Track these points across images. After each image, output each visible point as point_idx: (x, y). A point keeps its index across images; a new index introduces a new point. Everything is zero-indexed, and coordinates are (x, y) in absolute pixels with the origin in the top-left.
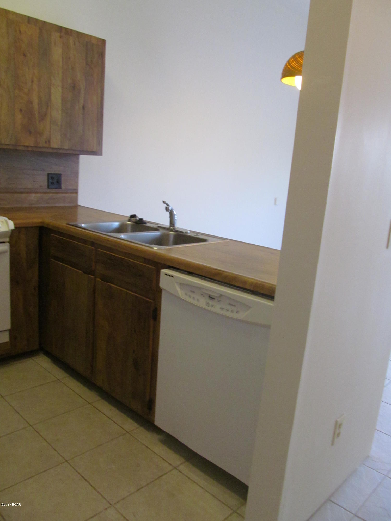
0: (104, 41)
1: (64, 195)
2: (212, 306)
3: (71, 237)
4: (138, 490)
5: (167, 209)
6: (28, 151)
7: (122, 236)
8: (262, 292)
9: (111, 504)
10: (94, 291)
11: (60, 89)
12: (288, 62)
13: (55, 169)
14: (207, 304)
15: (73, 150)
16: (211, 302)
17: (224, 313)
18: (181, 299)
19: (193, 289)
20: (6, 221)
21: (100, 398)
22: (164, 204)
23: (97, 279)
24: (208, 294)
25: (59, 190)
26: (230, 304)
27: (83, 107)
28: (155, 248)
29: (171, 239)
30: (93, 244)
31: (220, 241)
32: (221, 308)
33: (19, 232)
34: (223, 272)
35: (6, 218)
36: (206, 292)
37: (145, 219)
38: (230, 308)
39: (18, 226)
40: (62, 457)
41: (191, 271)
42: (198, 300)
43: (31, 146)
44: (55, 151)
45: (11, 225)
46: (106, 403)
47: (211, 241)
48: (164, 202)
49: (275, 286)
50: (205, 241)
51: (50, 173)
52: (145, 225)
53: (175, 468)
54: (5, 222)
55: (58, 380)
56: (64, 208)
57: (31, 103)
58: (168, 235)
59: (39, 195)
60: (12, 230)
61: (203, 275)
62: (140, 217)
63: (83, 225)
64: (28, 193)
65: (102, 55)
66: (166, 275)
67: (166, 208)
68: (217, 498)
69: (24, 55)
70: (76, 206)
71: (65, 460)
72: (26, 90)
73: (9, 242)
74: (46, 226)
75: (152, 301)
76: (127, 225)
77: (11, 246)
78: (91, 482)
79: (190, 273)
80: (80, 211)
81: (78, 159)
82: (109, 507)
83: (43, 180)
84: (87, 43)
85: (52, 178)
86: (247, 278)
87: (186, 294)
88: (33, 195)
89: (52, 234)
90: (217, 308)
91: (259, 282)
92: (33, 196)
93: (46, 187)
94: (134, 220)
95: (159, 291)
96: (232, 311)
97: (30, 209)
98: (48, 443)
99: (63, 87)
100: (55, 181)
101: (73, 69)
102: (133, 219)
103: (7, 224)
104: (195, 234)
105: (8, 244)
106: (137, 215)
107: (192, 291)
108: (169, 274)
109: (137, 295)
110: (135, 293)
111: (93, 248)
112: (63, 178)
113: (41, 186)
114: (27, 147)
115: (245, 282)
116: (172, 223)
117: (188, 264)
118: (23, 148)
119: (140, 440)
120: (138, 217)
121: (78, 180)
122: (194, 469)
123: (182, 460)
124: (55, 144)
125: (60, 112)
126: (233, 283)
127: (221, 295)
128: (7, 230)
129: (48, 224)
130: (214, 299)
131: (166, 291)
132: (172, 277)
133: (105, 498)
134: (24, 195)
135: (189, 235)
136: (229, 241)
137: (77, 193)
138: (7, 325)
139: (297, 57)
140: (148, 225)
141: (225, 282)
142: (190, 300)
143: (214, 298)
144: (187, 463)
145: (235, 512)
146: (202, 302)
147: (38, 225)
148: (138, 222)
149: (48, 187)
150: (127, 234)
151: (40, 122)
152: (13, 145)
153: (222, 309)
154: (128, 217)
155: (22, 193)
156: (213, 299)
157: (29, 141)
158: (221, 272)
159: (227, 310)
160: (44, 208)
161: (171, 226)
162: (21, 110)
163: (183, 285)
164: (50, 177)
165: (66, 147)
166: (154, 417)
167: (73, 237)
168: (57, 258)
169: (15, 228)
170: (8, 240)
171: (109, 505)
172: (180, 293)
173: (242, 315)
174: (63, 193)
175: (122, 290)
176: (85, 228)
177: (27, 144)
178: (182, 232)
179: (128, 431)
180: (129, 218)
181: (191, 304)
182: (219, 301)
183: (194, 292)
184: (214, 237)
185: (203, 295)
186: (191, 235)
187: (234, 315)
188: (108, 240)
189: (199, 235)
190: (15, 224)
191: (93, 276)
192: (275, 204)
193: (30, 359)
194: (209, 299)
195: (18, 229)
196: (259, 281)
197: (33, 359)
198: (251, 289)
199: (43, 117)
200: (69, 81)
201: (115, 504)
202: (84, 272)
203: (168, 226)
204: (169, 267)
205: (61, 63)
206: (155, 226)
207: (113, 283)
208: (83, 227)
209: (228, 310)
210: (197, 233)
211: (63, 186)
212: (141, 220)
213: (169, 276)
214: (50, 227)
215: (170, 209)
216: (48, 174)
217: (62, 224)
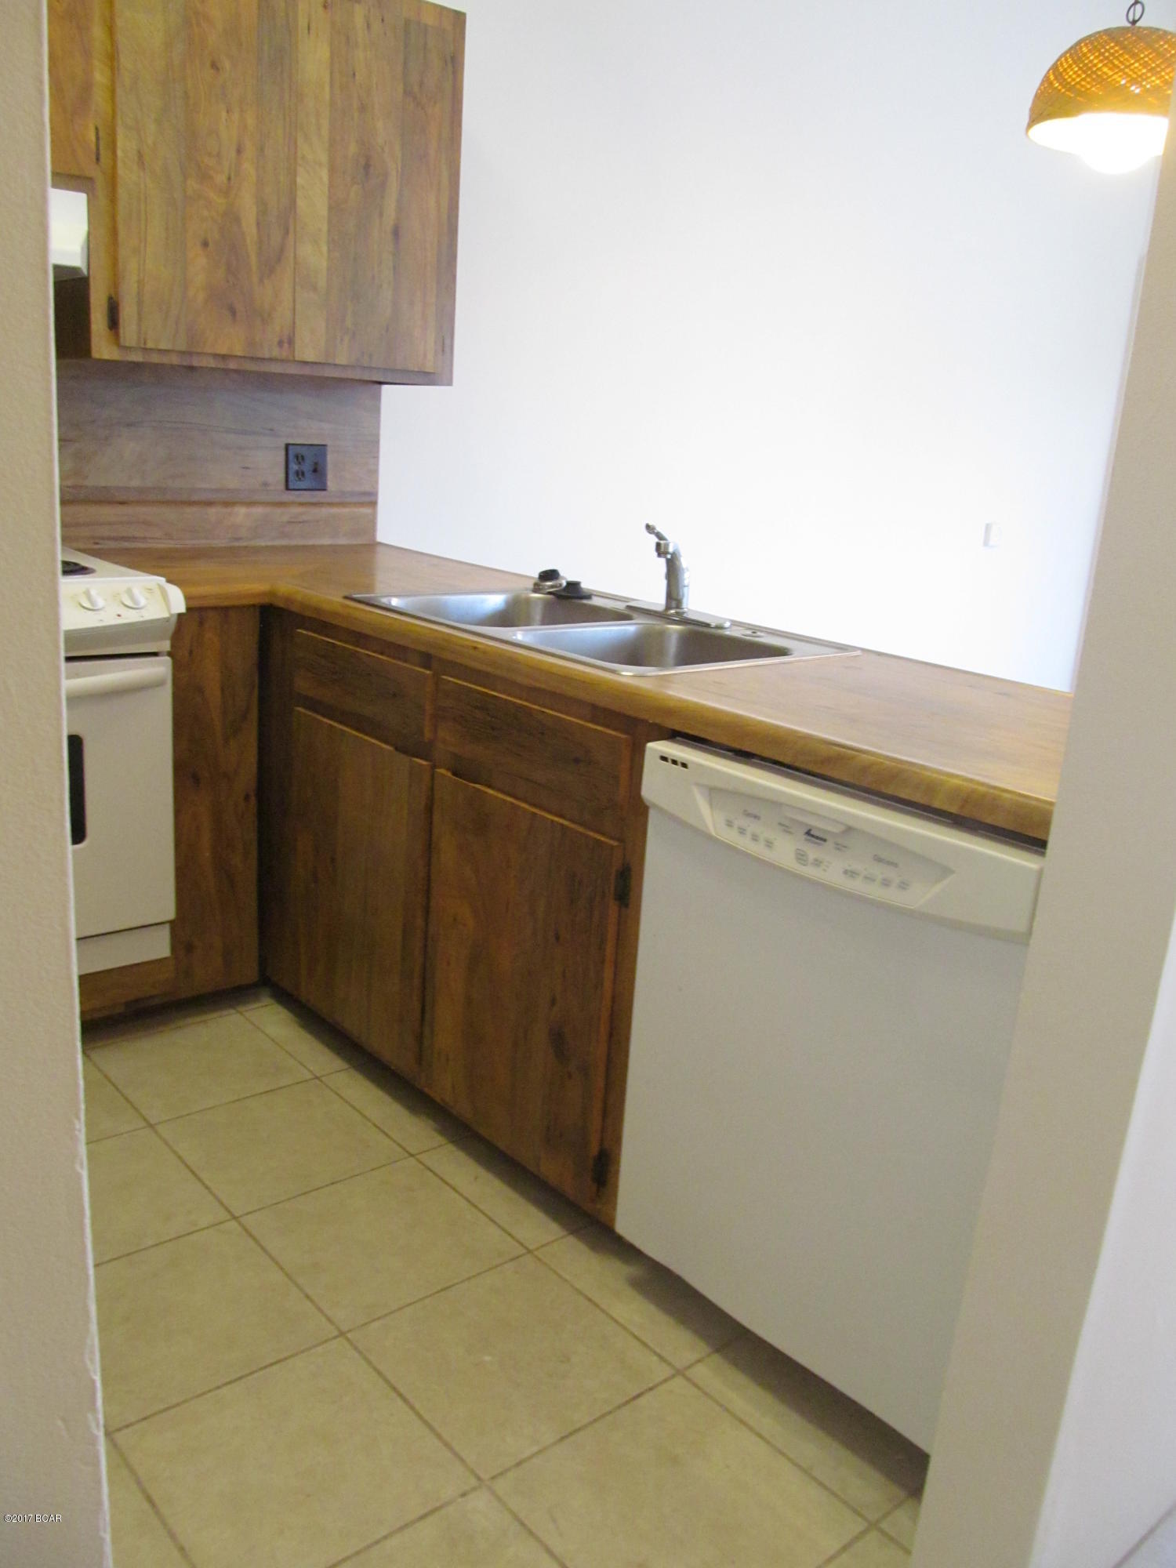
0: (459, 18)
1: (335, 510)
2: (817, 863)
3: (360, 638)
4: (562, 1439)
5: (662, 549)
6: (227, 371)
7: (519, 635)
8: (989, 820)
9: (479, 1479)
10: (429, 809)
11: (324, 174)
12: (1055, 68)
13: (308, 432)
14: (801, 857)
15: (364, 368)
16: (812, 851)
17: (856, 886)
18: (709, 838)
19: (752, 805)
20: (161, 588)
21: (440, 1139)
22: (650, 533)
23: (438, 770)
24: (801, 823)
25: (319, 496)
26: (878, 859)
27: (396, 233)
28: (627, 674)
29: (672, 646)
30: (427, 660)
31: (832, 654)
32: (846, 872)
33: (201, 623)
34: (856, 753)
35: (162, 580)
36: (800, 818)
37: (586, 585)
38: (879, 871)
39: (196, 604)
40: (329, 1320)
41: (746, 747)
42: (769, 844)
43: (236, 356)
44: (307, 371)
45: (177, 602)
46: (461, 1156)
47: (801, 654)
48: (650, 528)
49: (1051, 804)
50: (781, 652)
51: (292, 442)
52: (585, 602)
53: (680, 1372)
54: (158, 592)
55: (317, 1078)
56: (334, 549)
57: (237, 220)
58: (662, 634)
59: (259, 511)
60: (180, 615)
61: (787, 761)
62: (572, 578)
63: (395, 602)
64: (227, 504)
65: (454, 62)
66: (664, 759)
67: (658, 545)
68: (815, 1479)
69: (214, 66)
70: (372, 546)
71: (339, 1330)
72: (220, 179)
73: (170, 654)
74: (281, 605)
75: (615, 843)
76: (528, 601)
77: (177, 668)
78: (417, 1406)
79: (743, 755)
80: (382, 559)
81: (377, 397)
82: (474, 1489)
83: (270, 465)
84: (407, 22)
85: (300, 459)
86: (939, 772)
87: (729, 824)
88: (242, 511)
89: (299, 630)
90: (832, 870)
91: (982, 789)
92: (241, 514)
93: (282, 486)
94: (552, 587)
95: (639, 810)
96: (886, 883)
97: (232, 554)
98: (287, 1275)
99: (332, 170)
100: (307, 467)
101: (363, 109)
102: (549, 583)
103: (164, 595)
104: (749, 632)
105: (168, 659)
106: (562, 573)
107: (748, 815)
108: (675, 759)
109: (566, 823)
110: (561, 816)
111: (428, 672)
112: (330, 458)
113: (265, 484)
114: (224, 357)
115: (931, 787)
116: (674, 595)
117: (737, 726)
118: (211, 363)
119: (568, 1277)
120: (564, 578)
121: (377, 464)
122: (742, 1379)
123: (702, 1348)
124: (309, 349)
125: (325, 249)
126: (890, 791)
127: (849, 830)
128: (166, 615)
129: (289, 600)
130: (825, 840)
131: (661, 810)
132: (684, 765)
133: (462, 1460)
134: (212, 512)
135: (727, 633)
136: (859, 653)
137: (373, 504)
138: (166, 907)
139: (1085, 50)
140: (596, 601)
141: (865, 784)
142: (744, 843)
143: (824, 837)
144: (716, 1358)
145: (874, 1525)
146: (784, 851)
147: (256, 601)
148: (563, 594)
149: (287, 488)
150: (531, 630)
151: (261, 281)
152: (182, 353)
153: (851, 874)
154: (532, 578)
155: (210, 503)
156: (822, 842)
157: (229, 340)
158: (849, 752)
159: (866, 878)
160: (274, 549)
161: (668, 607)
162: (205, 244)
163: (717, 793)
164: (291, 457)
165: (342, 359)
166: (614, 1208)
167: (366, 637)
168: (314, 705)
169: (189, 609)
170: (166, 646)
171: (473, 1482)
172: (710, 818)
173: (920, 896)
174: (331, 504)
175: (518, 807)
176: (405, 611)
177: (223, 350)
178: (707, 625)
179: (531, 1247)
180: (537, 581)
181: (747, 855)
182: (840, 847)
183: (756, 817)
184: (811, 643)
185: (786, 828)
186: (737, 633)
187: (893, 896)
188: (475, 648)
189: (759, 634)
190: (188, 598)
191: (426, 760)
192: (986, 543)
193: (232, 1011)
194: (806, 840)
195: (196, 614)
196: (983, 784)
197: (241, 1013)
198: (954, 810)
199: (272, 263)
200: (353, 149)
201: (493, 1478)
202: (397, 749)
203: (661, 605)
204: (673, 735)
205: (327, 89)
206: (620, 606)
207: (490, 786)
208: (393, 606)
209: (869, 879)
210: (755, 629)
211: (331, 483)
212: (573, 586)
213: (674, 762)
214: (294, 608)
215: (671, 550)
216: (287, 446)
217: (328, 596)
